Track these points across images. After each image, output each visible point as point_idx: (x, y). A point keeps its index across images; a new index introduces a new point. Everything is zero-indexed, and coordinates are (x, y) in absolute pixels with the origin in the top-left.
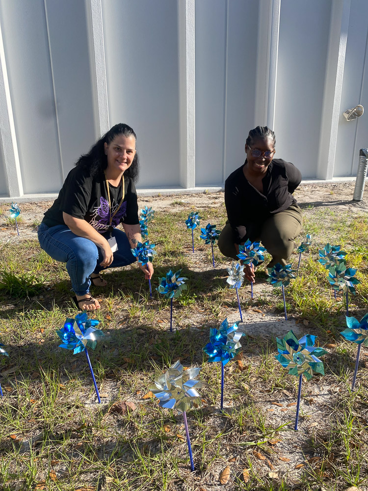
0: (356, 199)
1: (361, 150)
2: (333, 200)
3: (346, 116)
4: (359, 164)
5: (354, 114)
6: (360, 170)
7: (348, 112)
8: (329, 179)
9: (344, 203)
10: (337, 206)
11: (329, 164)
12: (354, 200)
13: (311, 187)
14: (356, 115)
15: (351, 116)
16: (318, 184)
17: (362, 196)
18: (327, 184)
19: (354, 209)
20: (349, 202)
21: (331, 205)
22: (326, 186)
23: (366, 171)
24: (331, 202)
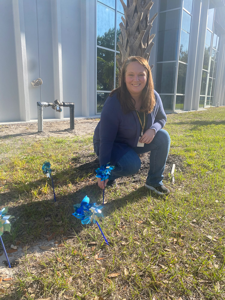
0: (40, 131)
1: (37, 103)
2: (27, 132)
3: (33, 84)
4: (38, 111)
5: (37, 83)
6: (39, 114)
7: (33, 82)
8: (28, 121)
9: (33, 134)
10: (28, 136)
11: (26, 112)
12: (38, 131)
13: (16, 126)
14: (38, 84)
15: (36, 84)
16: (21, 123)
17: (43, 129)
18: (27, 124)
19: (38, 137)
20: (36, 133)
21: (24, 135)
22: (26, 125)
23: (42, 114)
24: (25, 133)
